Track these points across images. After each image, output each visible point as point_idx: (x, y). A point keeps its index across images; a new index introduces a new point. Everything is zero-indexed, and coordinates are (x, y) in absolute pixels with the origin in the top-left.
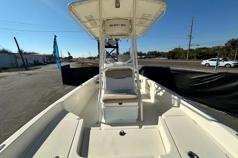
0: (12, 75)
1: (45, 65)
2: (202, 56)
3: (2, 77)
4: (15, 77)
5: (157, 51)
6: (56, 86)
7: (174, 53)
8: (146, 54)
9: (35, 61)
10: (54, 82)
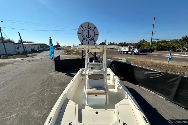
0: (17, 61)
1: (40, 52)
2: (161, 48)
3: (11, 63)
4: (20, 63)
5: (126, 43)
6: (50, 72)
7: (140, 45)
8: (118, 44)
9: (32, 49)
10: (49, 68)
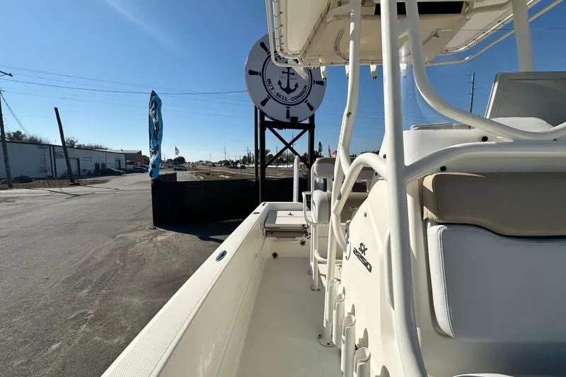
1: (120, 174)
10: (131, 218)
